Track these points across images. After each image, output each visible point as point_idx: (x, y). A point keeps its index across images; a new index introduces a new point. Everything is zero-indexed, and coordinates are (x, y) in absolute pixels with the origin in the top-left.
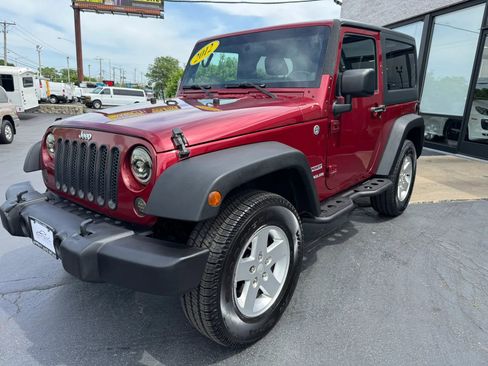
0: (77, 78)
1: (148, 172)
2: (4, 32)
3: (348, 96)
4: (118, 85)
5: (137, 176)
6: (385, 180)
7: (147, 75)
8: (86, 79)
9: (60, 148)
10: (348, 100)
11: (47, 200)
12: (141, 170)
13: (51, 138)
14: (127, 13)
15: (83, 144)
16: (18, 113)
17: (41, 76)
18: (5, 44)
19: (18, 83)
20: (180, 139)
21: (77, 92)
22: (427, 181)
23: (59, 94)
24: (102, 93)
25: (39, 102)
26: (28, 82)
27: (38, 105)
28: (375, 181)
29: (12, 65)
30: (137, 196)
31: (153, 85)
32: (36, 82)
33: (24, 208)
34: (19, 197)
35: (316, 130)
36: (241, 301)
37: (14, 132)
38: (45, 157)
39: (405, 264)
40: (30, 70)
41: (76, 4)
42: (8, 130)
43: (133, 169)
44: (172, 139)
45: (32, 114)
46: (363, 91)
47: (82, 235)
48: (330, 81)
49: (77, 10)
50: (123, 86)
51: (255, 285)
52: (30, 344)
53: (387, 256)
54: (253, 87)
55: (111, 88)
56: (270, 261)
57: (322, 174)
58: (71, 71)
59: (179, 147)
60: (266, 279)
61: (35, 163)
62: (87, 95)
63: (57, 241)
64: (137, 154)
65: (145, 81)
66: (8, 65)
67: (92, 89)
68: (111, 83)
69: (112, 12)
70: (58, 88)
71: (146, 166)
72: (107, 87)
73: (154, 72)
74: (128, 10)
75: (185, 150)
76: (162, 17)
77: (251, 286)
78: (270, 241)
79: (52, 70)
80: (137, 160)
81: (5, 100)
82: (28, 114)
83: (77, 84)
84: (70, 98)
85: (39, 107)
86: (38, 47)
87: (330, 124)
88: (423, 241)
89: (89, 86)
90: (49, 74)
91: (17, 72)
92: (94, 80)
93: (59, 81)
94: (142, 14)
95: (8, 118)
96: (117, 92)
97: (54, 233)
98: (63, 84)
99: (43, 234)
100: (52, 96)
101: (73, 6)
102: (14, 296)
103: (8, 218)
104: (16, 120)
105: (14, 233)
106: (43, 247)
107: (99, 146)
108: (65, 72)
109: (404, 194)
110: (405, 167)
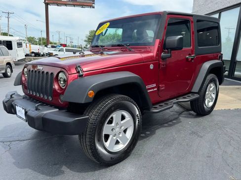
0: (46, 42)
1: (65, 83)
2: (8, 18)
3: (169, 50)
4: (69, 46)
5: (61, 85)
6: (196, 95)
7: (85, 41)
8: (51, 43)
9: (29, 74)
10: (169, 52)
11: (24, 98)
12: (62, 82)
13: (26, 70)
14: (74, 5)
15: (39, 72)
16: (14, 62)
17: (27, 42)
18: (8, 24)
19: (14, 45)
20: (79, 69)
21: (46, 50)
22: (232, 98)
23: (36, 51)
24: (59, 51)
25: (26, 56)
26: (20, 45)
27: (25, 57)
28: (190, 95)
29: (12, 36)
30: (60, 94)
31: (89, 46)
32: (24, 45)
33: (13, 101)
34: (11, 96)
35: (152, 67)
36: (107, 144)
37: (12, 71)
38: (23, 79)
39: (201, 137)
40: (21, 38)
41: (46, 1)
42: (9, 70)
43: (59, 82)
44: (76, 69)
45: (21, 62)
46: (177, 47)
47: (36, 110)
48: (160, 42)
49: (47, 5)
50: (72, 47)
51: (115, 138)
52: (14, 161)
53: (193, 133)
54: (123, 46)
55: (64, 48)
56: (123, 127)
57: (156, 89)
58: (43, 39)
59: (78, 72)
60: (121, 135)
61: (19, 82)
62: (51, 52)
63: (26, 113)
64: (61, 75)
65: (84, 44)
66: (10, 36)
67: (54, 49)
68: (65, 45)
69: (66, 5)
70: (36, 48)
71: (64, 81)
72: (62, 47)
73: (89, 39)
74: (75, 4)
75: (81, 73)
76: (94, 7)
77: (112, 138)
78: (123, 118)
79: (33, 38)
80: (61, 78)
81: (8, 54)
82: (19, 62)
83: (46, 46)
84: (42, 54)
85: (25, 59)
86: (25, 25)
87: (159, 64)
88: (216, 128)
89: (53, 47)
90: (31, 40)
91: (14, 40)
92: (55, 44)
93: (36, 44)
94: (83, 5)
95: (9, 64)
96: (67, 51)
97: (25, 110)
98: (38, 46)
99: (20, 111)
100: (33, 52)
101: (45, 2)
102: (9, 143)
103: (7, 105)
104: (13, 65)
105: (9, 112)
106: (20, 117)
107: (45, 72)
108: (40, 39)
109: (211, 104)
110: (211, 89)
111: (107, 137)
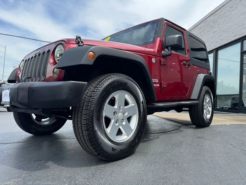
3: (170, 48)
15: (35, 56)
20: (79, 40)
36: (108, 130)
48: (160, 40)
51: (117, 125)
56: (127, 114)
57: (158, 85)
59: (78, 43)
60: (124, 123)
75: (81, 44)
77: (114, 124)
99: (6, 94)
107: (42, 53)
109: (209, 116)
110: (207, 101)
111: (108, 121)
